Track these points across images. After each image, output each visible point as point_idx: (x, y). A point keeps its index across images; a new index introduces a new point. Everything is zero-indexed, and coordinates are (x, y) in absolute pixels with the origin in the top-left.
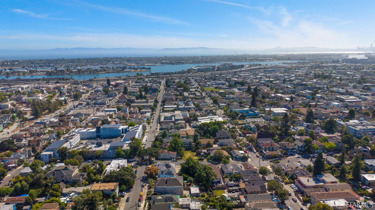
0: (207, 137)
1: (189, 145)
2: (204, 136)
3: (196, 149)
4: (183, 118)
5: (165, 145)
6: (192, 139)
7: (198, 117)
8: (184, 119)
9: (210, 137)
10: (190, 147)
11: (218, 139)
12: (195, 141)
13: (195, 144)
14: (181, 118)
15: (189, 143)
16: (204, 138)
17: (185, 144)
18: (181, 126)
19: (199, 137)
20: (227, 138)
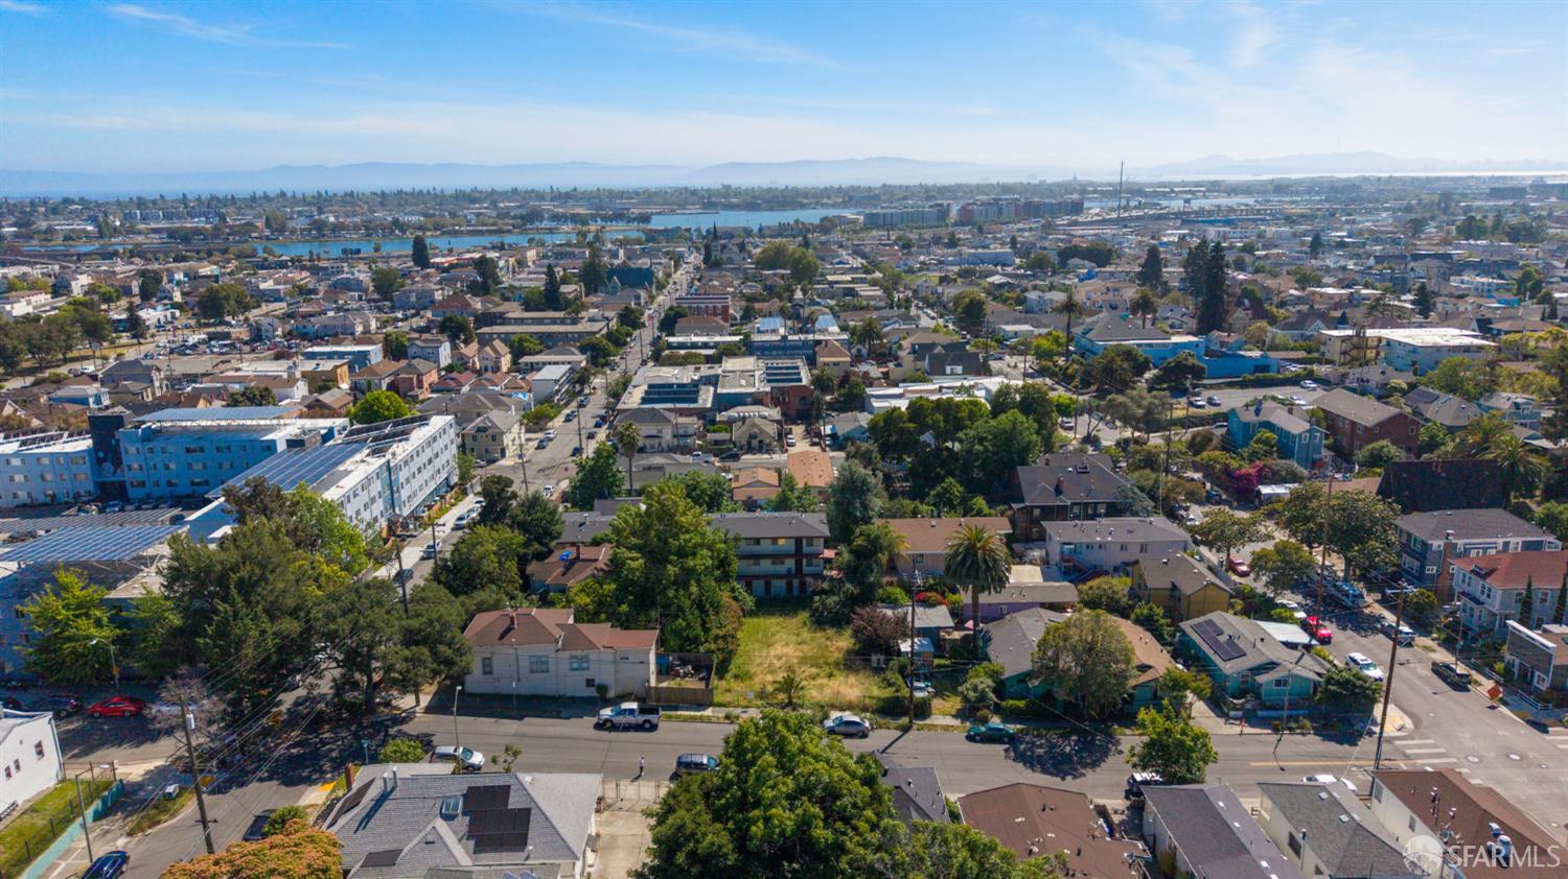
0: (945, 503)
1: (790, 563)
2: (917, 494)
3: (854, 601)
4: (768, 389)
5: (570, 565)
6: (823, 516)
7: (871, 385)
8: (776, 398)
9: (964, 501)
10: (803, 584)
11: (1036, 522)
12: (841, 533)
13: (846, 556)
14: (753, 390)
15: (791, 546)
16: (914, 514)
17: (756, 557)
18: (752, 437)
19: (877, 503)
20: (1114, 510)
